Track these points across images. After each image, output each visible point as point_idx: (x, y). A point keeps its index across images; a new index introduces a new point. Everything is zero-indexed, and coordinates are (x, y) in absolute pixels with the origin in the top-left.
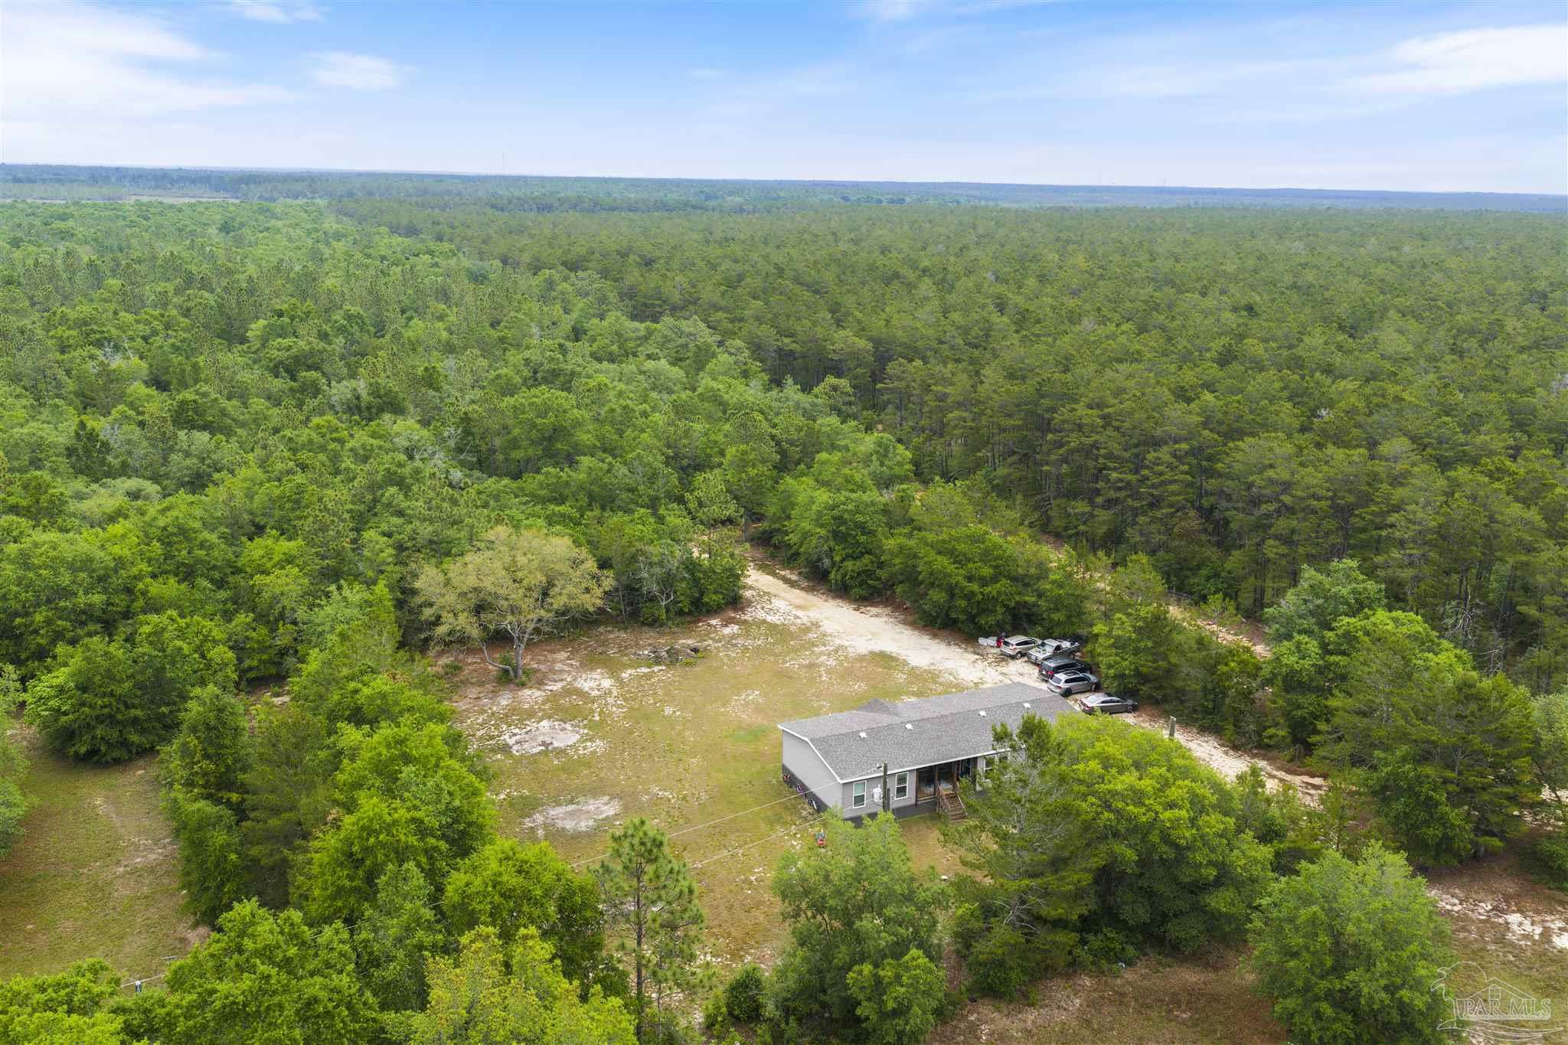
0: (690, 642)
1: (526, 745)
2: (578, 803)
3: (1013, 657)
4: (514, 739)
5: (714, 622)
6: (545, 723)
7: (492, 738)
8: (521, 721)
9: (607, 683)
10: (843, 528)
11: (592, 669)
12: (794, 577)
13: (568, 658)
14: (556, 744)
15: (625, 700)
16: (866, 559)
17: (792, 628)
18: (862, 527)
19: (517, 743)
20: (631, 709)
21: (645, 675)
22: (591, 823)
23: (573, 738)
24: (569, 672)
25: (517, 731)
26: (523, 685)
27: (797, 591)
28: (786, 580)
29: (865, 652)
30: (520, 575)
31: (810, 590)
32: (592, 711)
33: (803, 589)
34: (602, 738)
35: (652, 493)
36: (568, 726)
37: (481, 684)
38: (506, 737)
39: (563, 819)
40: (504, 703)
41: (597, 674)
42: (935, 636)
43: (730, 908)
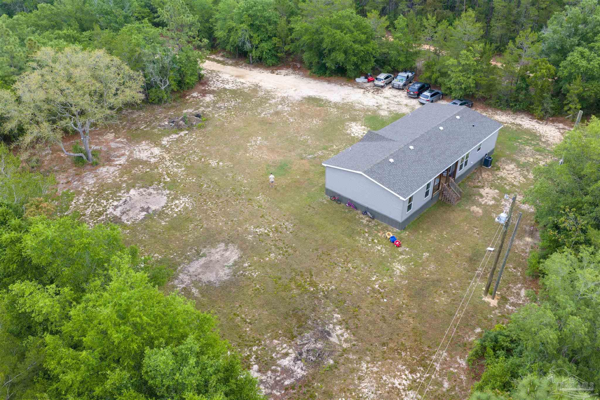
0: (190, 111)
1: (131, 214)
2: (204, 255)
3: (382, 87)
4: (119, 209)
5: (195, 94)
6: (132, 192)
7: (100, 214)
8: (114, 194)
9: (157, 151)
10: (257, 22)
11: (139, 142)
12: (221, 59)
13: (116, 138)
14: (153, 208)
15: (177, 161)
16: (275, 40)
17: (246, 90)
18: (269, 20)
19: (123, 213)
20: (186, 167)
21: (177, 140)
22: (227, 271)
23: (163, 201)
24: (123, 147)
25: (115, 203)
26: (96, 165)
27: (229, 67)
28: (218, 62)
29: (300, 99)
30: (80, 84)
31: (236, 65)
32: (161, 175)
33: (231, 65)
34: (184, 194)
35: (124, 13)
36: (151, 190)
37: (64, 170)
38: (111, 210)
39: (204, 273)
40: (91, 182)
41: (144, 145)
42: (329, 82)
43: (384, 319)
